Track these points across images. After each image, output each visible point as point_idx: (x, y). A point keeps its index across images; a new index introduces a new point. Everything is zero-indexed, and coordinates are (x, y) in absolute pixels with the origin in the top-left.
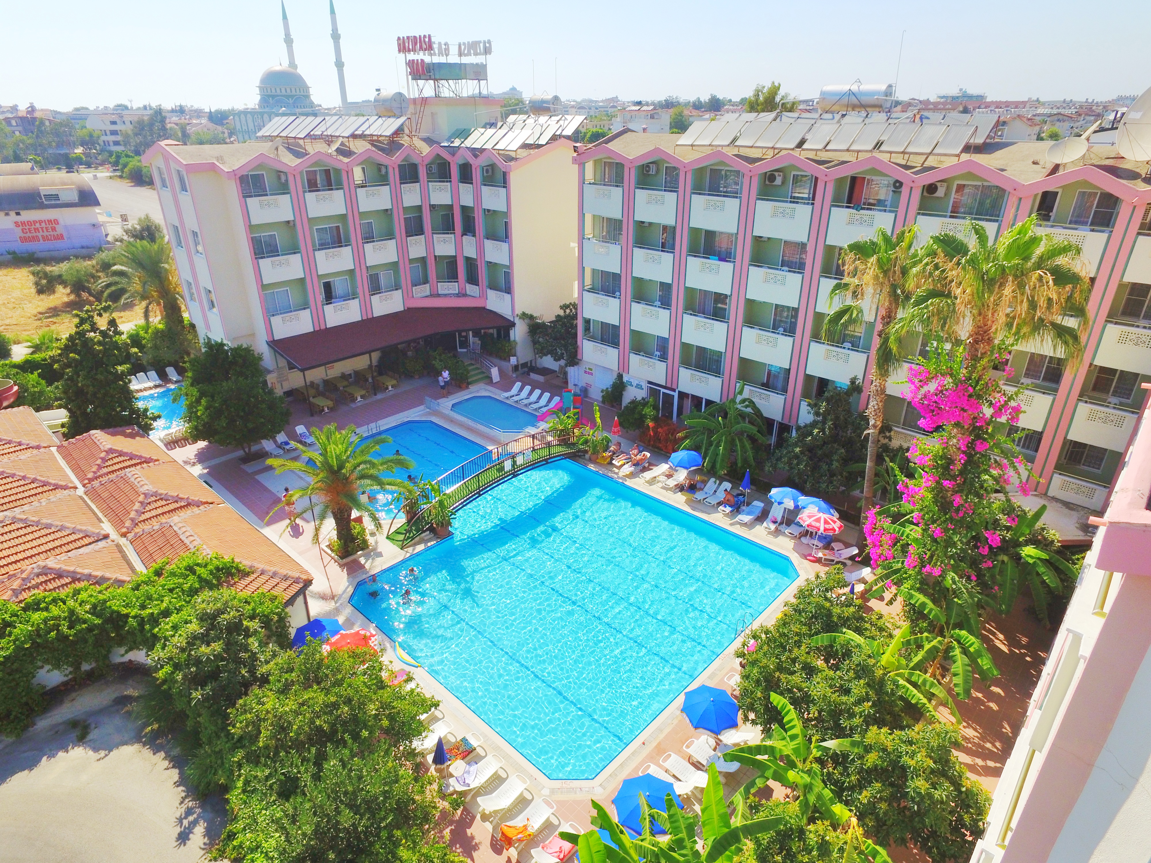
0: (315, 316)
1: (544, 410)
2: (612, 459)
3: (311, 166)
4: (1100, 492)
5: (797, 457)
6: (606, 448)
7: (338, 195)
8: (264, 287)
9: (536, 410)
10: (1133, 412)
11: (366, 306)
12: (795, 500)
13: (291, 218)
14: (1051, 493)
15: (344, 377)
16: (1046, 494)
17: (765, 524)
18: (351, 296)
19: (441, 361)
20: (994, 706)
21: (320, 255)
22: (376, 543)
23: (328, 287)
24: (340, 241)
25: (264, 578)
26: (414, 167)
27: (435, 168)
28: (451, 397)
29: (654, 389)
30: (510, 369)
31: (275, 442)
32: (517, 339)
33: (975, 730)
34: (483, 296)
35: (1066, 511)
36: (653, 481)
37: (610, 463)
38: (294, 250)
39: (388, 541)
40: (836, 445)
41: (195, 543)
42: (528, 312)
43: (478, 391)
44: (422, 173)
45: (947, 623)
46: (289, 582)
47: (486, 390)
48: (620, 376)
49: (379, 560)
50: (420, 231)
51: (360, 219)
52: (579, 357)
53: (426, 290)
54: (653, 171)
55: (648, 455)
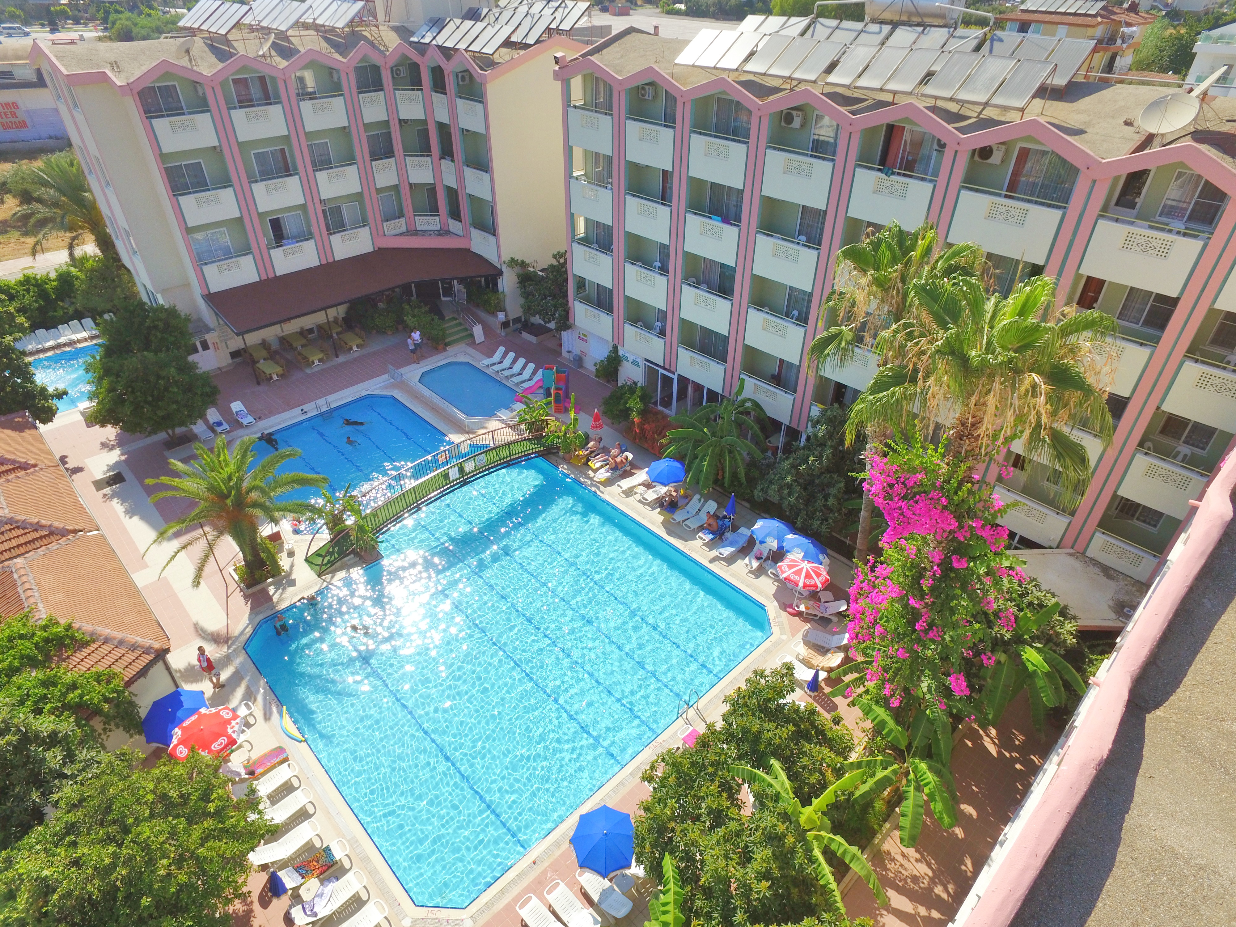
0: (259, 261)
1: (526, 385)
2: (588, 460)
3: (238, 72)
4: (1148, 561)
5: (789, 486)
6: (584, 445)
7: (275, 111)
8: (189, 230)
9: (517, 384)
10: (1202, 475)
11: (324, 248)
12: (780, 540)
13: (216, 144)
14: (1090, 553)
15: (303, 333)
16: (1083, 553)
17: (747, 560)
18: (304, 236)
19: (414, 316)
20: (959, 832)
21: (259, 189)
22: (292, 566)
23: (276, 225)
24: (287, 169)
25: (107, 648)
26: (376, 69)
27: (404, 72)
28: (422, 363)
29: (651, 369)
30: (498, 326)
31: (206, 421)
32: (506, 290)
33: (929, 865)
34: (467, 236)
35: (1103, 579)
36: (629, 492)
37: (586, 464)
38: (225, 182)
39: (306, 565)
40: (835, 476)
41: (32, 600)
42: (519, 257)
43: (456, 355)
44: (386, 78)
45: (909, 746)
46: (138, 652)
47: (466, 354)
48: (615, 348)
49: (291, 589)
50: (389, 153)
51: (307, 140)
52: (571, 321)
53: (400, 225)
54: (649, 96)
55: (630, 456)
